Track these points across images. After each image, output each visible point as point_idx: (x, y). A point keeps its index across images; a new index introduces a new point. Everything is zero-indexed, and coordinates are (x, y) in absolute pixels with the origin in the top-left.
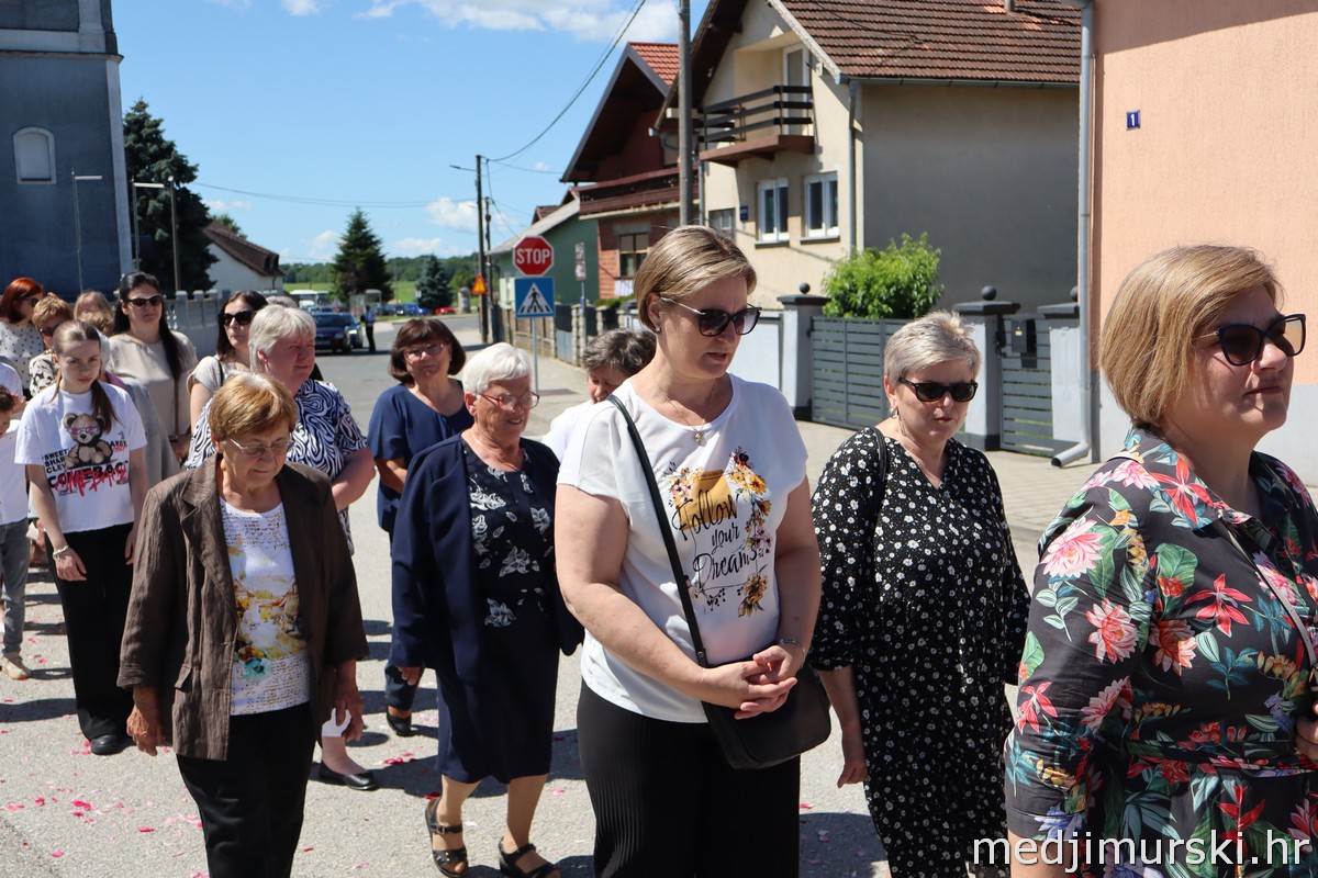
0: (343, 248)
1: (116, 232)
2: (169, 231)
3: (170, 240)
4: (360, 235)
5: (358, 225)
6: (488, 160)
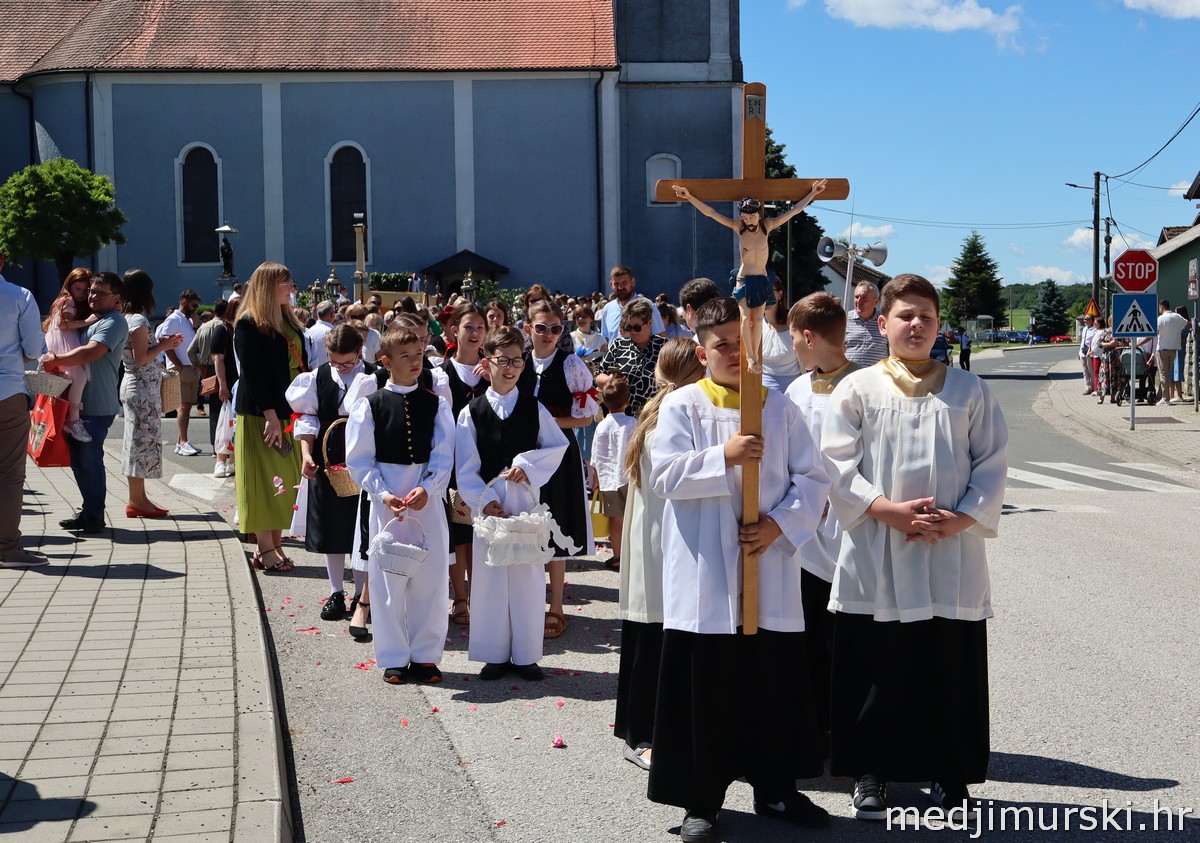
0: (956, 272)
1: (732, 252)
2: (784, 253)
3: (785, 261)
4: (975, 259)
5: (974, 249)
6: (1107, 178)
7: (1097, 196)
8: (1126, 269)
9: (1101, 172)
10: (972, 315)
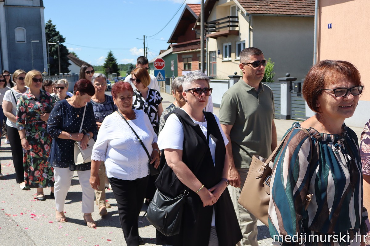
0: (106, 61)
1: (43, 56)
2: (58, 56)
3: (58, 59)
4: (111, 58)
5: (110, 55)
6: (147, 37)
7: (144, 42)
8: (157, 63)
9: (145, 35)
10: (111, 73)
